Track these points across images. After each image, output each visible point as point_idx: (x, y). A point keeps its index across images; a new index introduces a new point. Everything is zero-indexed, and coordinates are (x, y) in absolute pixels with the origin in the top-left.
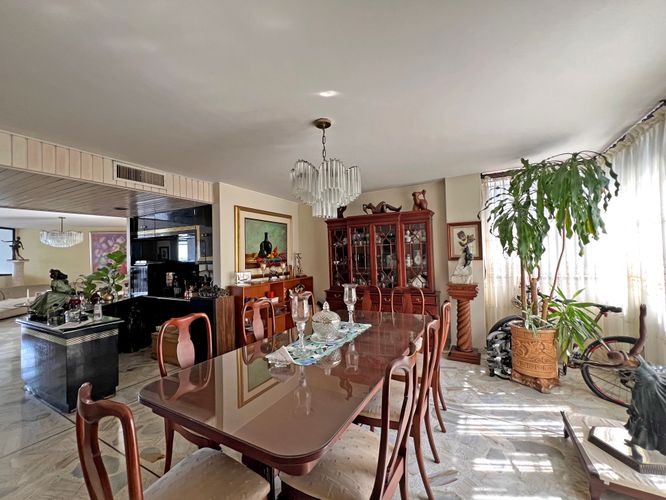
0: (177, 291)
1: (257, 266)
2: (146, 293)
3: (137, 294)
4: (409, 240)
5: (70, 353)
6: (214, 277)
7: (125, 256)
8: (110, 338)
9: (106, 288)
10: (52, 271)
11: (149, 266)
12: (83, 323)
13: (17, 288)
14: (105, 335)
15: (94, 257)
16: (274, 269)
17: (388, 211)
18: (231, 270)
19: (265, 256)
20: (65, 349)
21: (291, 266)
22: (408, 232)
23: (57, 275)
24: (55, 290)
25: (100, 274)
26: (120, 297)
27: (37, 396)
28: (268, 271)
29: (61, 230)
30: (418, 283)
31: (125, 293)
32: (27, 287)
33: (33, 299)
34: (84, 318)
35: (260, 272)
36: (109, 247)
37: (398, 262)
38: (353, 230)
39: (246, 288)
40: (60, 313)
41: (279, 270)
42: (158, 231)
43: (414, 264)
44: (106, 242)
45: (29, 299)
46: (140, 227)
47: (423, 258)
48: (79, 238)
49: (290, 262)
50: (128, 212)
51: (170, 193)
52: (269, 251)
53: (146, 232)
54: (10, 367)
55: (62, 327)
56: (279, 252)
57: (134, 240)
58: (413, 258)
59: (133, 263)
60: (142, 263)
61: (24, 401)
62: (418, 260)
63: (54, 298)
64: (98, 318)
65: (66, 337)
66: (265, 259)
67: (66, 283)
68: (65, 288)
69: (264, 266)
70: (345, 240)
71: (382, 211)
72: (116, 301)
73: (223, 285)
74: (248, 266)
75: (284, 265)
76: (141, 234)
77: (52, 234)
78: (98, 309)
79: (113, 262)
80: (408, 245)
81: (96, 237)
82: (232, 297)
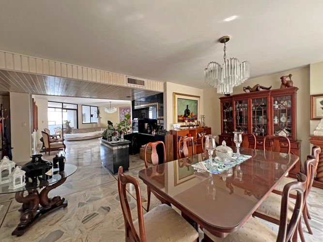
0: (149, 131)
1: (183, 121)
2: (138, 132)
3: (134, 132)
4: (277, 107)
5: (114, 152)
6: (164, 126)
7: (130, 116)
8: (126, 148)
9: (124, 129)
10: (108, 121)
11: (139, 121)
12: (118, 142)
13: (99, 127)
14: (124, 147)
15: (120, 117)
16: (191, 123)
17: (261, 90)
18: (172, 123)
19: (187, 117)
20: (113, 150)
21: (199, 122)
22: (276, 102)
23: (110, 123)
24: (109, 128)
25: (122, 123)
26: (129, 132)
27: (105, 166)
28: (188, 124)
29: (110, 106)
30: (283, 134)
31: (130, 131)
32: (101, 127)
33: (103, 132)
34: (118, 140)
35: (184, 124)
36: (125, 113)
37: (268, 120)
38: (236, 102)
39: (178, 131)
40: (111, 137)
41: (194, 124)
42: (141, 106)
43: (280, 122)
44: (124, 111)
45: (102, 132)
46: (135, 104)
47: (288, 118)
48: (115, 109)
49: (199, 119)
50: (131, 98)
51: (147, 88)
52: (189, 114)
53: (138, 106)
54: (97, 155)
55: (111, 142)
56: (193, 115)
57: (134, 110)
58: (279, 118)
59: (133, 119)
60: (136, 119)
61: (101, 167)
62: (283, 119)
63: (109, 131)
64: (122, 140)
65: (113, 146)
66: (187, 118)
67: (112, 126)
68: (112, 128)
69: (187, 121)
70: (231, 108)
71: (257, 90)
72: (127, 134)
73: (168, 129)
74: (179, 121)
75: (196, 121)
76: (136, 107)
77: (108, 108)
78: (122, 137)
79: (126, 119)
80: (276, 111)
81: (121, 109)
82: (172, 135)
